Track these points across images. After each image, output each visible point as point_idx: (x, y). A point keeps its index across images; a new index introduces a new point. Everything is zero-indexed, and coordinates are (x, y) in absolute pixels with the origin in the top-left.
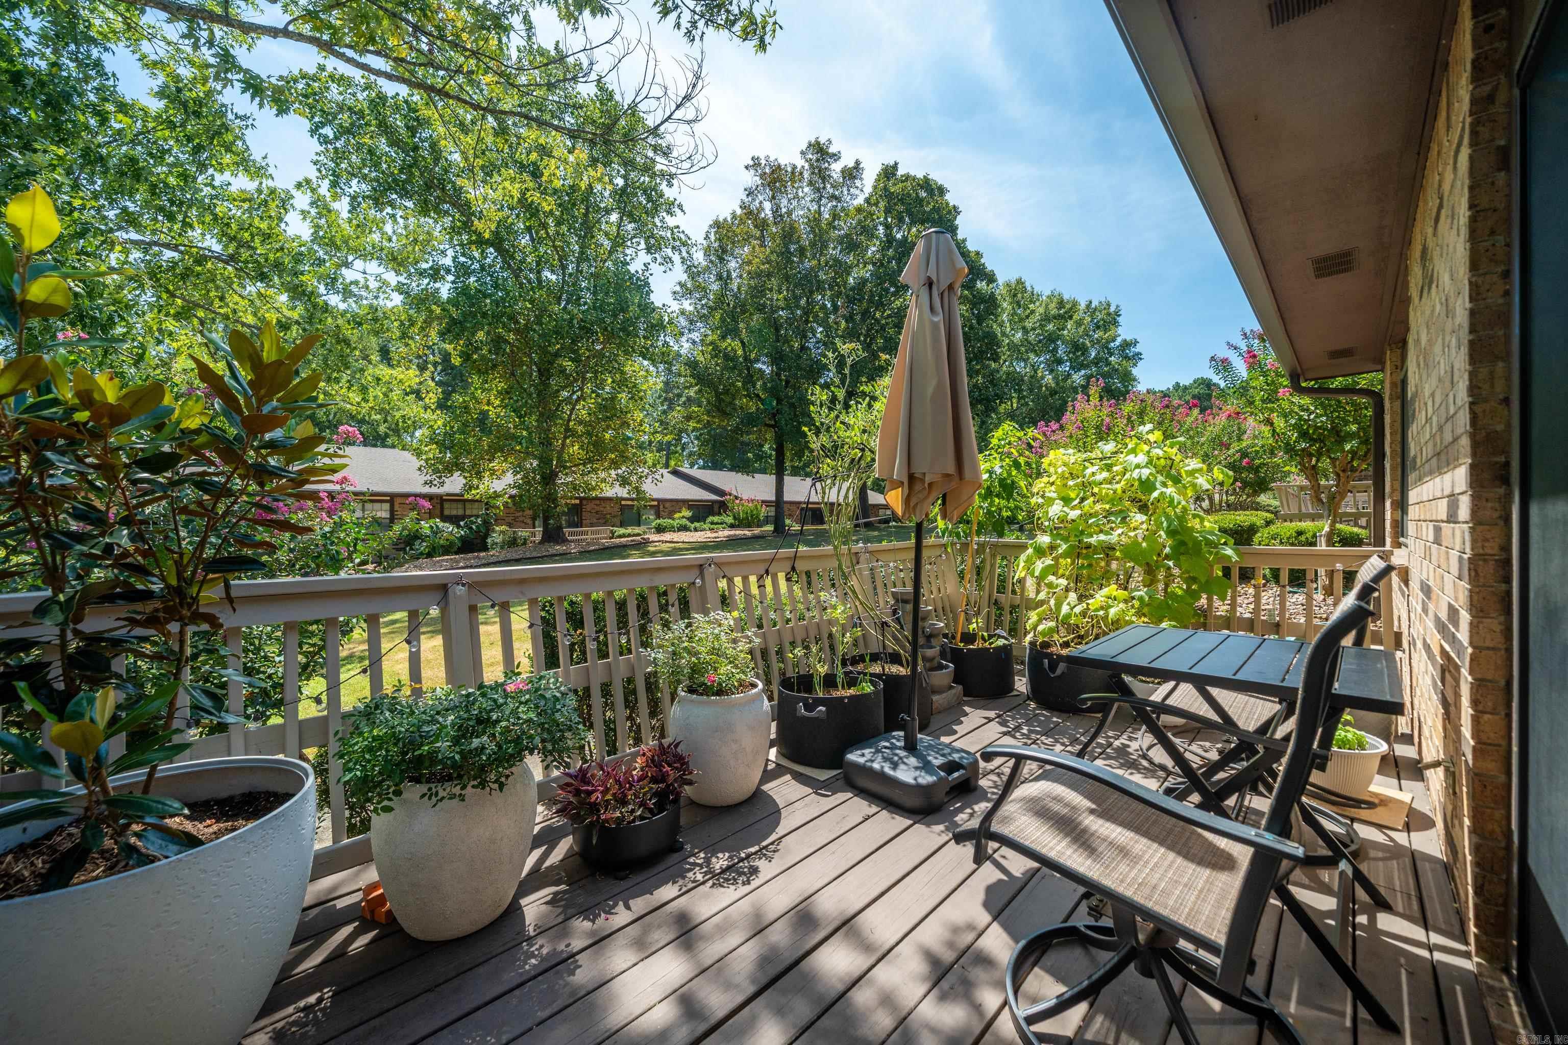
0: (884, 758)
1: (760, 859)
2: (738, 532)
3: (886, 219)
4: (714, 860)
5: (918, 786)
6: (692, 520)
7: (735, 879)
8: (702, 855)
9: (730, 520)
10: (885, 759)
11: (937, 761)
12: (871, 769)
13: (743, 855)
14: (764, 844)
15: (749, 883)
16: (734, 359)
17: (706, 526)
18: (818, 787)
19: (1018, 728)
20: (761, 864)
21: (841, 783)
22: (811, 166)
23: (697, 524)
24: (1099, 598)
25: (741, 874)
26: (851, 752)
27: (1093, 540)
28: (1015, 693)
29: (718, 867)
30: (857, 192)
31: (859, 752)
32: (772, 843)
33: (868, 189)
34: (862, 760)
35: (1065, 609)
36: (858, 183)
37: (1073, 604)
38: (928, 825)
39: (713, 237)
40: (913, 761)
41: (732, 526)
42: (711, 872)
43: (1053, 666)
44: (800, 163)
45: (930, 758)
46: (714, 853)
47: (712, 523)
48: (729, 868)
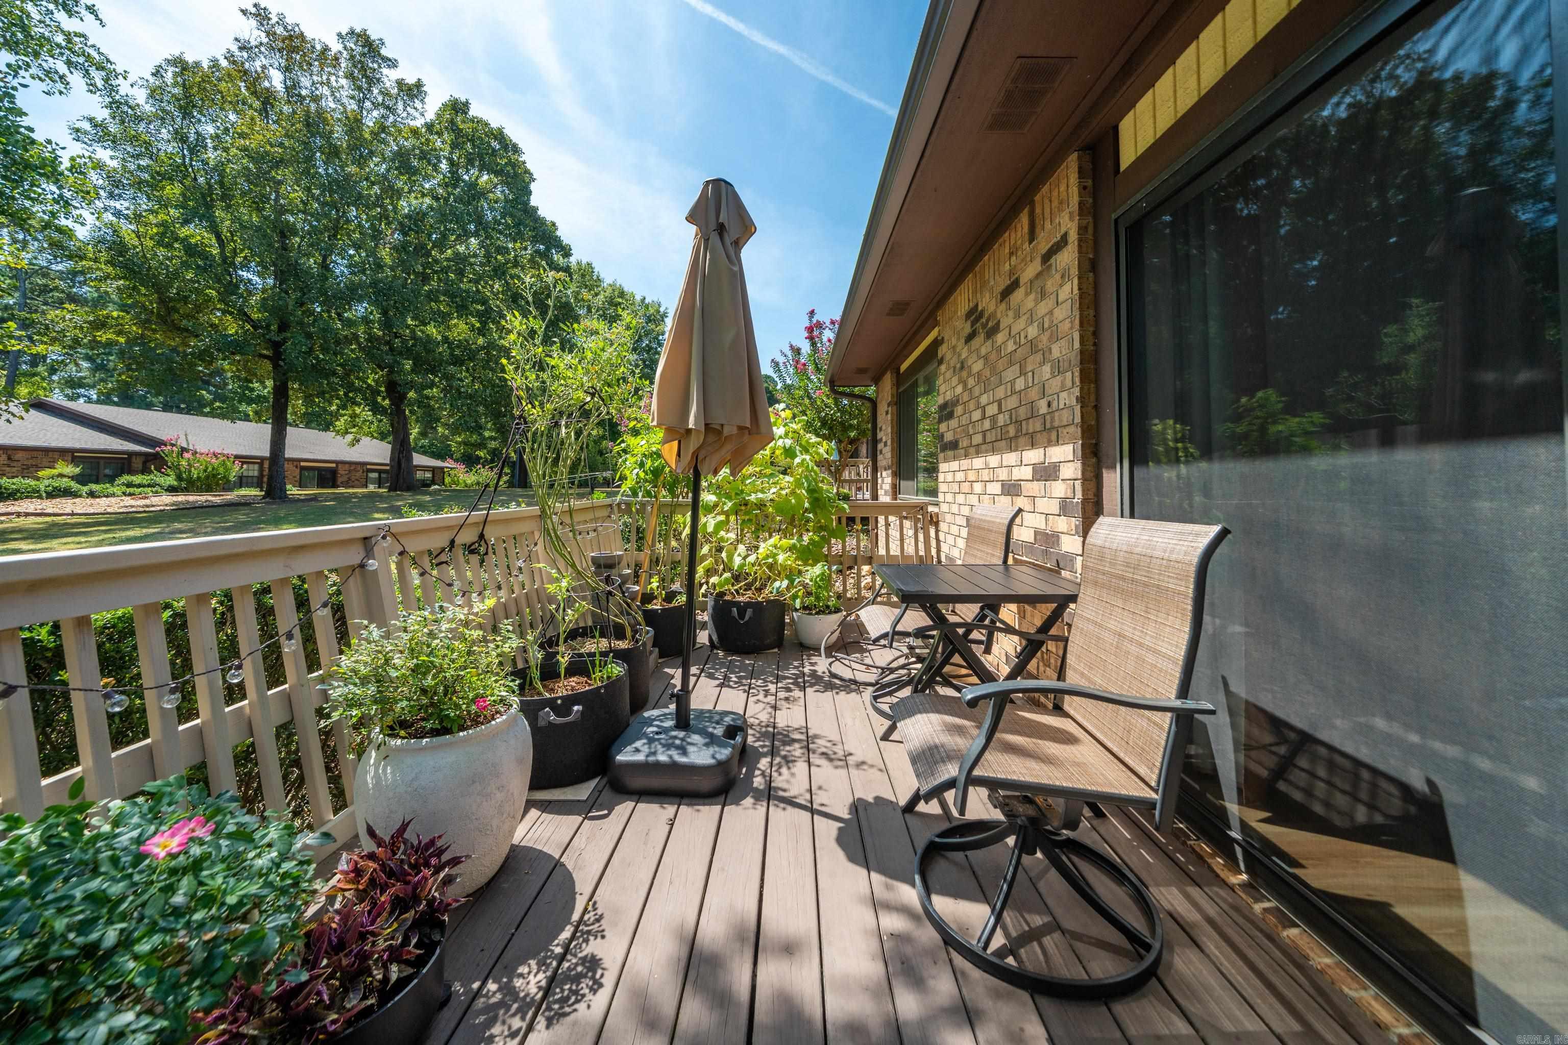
0: (664, 746)
1: (587, 941)
2: (191, 498)
3: (451, 153)
4: (518, 983)
5: (720, 764)
6: (82, 479)
7: (576, 993)
8: (492, 986)
9: (171, 480)
10: (668, 746)
11: (719, 731)
12: (658, 764)
13: (558, 950)
14: (576, 917)
15: (601, 986)
16: (205, 256)
17: (117, 490)
18: (585, 809)
19: (726, 678)
20: (593, 947)
21: (607, 794)
22: (352, 57)
23: (94, 487)
24: (764, 548)
25: (578, 978)
26: (620, 751)
27: (753, 498)
28: (698, 646)
29: (533, 990)
30: (417, 114)
31: (629, 748)
32: (585, 911)
33: (430, 116)
34: (640, 757)
35: (737, 561)
36: (418, 104)
37: (743, 555)
38: (737, 802)
39: (169, 77)
40: (696, 738)
41: (172, 490)
42: (529, 1005)
43: (742, 613)
44: (336, 46)
45: (710, 730)
46: (511, 972)
47: (129, 485)
48: (551, 980)
